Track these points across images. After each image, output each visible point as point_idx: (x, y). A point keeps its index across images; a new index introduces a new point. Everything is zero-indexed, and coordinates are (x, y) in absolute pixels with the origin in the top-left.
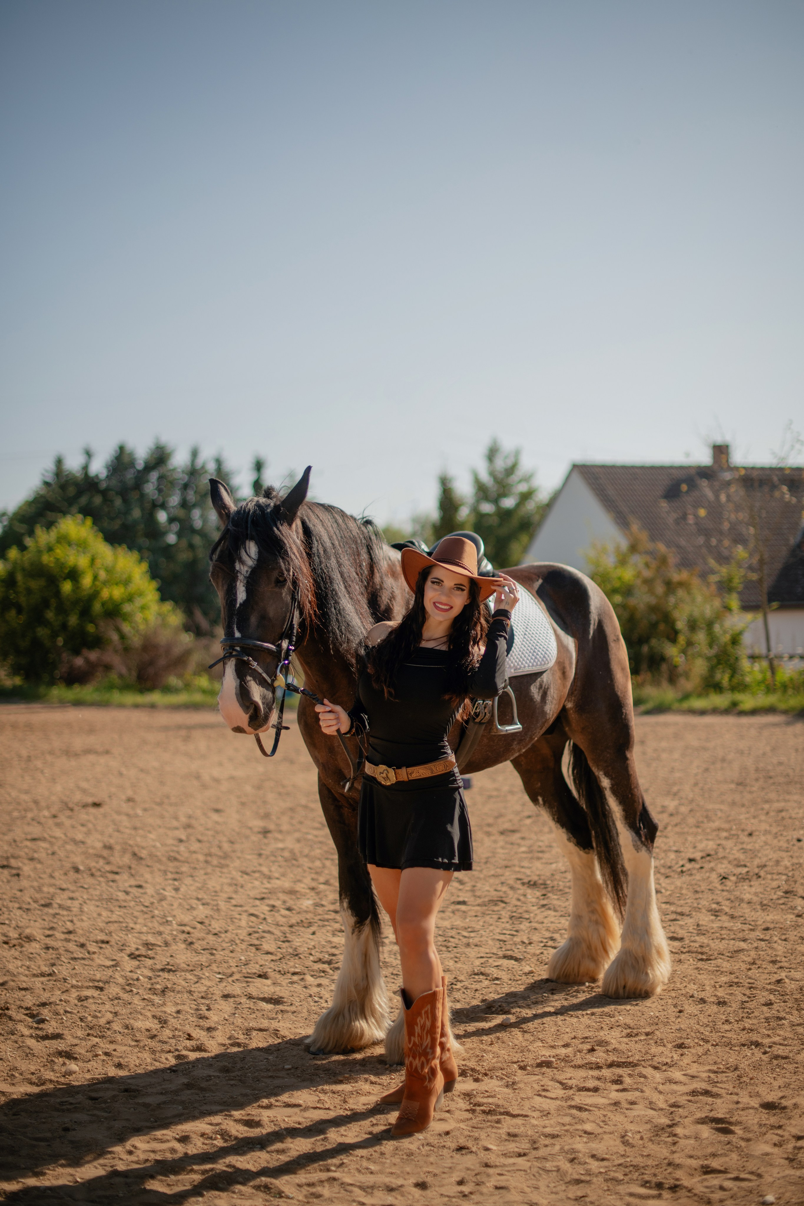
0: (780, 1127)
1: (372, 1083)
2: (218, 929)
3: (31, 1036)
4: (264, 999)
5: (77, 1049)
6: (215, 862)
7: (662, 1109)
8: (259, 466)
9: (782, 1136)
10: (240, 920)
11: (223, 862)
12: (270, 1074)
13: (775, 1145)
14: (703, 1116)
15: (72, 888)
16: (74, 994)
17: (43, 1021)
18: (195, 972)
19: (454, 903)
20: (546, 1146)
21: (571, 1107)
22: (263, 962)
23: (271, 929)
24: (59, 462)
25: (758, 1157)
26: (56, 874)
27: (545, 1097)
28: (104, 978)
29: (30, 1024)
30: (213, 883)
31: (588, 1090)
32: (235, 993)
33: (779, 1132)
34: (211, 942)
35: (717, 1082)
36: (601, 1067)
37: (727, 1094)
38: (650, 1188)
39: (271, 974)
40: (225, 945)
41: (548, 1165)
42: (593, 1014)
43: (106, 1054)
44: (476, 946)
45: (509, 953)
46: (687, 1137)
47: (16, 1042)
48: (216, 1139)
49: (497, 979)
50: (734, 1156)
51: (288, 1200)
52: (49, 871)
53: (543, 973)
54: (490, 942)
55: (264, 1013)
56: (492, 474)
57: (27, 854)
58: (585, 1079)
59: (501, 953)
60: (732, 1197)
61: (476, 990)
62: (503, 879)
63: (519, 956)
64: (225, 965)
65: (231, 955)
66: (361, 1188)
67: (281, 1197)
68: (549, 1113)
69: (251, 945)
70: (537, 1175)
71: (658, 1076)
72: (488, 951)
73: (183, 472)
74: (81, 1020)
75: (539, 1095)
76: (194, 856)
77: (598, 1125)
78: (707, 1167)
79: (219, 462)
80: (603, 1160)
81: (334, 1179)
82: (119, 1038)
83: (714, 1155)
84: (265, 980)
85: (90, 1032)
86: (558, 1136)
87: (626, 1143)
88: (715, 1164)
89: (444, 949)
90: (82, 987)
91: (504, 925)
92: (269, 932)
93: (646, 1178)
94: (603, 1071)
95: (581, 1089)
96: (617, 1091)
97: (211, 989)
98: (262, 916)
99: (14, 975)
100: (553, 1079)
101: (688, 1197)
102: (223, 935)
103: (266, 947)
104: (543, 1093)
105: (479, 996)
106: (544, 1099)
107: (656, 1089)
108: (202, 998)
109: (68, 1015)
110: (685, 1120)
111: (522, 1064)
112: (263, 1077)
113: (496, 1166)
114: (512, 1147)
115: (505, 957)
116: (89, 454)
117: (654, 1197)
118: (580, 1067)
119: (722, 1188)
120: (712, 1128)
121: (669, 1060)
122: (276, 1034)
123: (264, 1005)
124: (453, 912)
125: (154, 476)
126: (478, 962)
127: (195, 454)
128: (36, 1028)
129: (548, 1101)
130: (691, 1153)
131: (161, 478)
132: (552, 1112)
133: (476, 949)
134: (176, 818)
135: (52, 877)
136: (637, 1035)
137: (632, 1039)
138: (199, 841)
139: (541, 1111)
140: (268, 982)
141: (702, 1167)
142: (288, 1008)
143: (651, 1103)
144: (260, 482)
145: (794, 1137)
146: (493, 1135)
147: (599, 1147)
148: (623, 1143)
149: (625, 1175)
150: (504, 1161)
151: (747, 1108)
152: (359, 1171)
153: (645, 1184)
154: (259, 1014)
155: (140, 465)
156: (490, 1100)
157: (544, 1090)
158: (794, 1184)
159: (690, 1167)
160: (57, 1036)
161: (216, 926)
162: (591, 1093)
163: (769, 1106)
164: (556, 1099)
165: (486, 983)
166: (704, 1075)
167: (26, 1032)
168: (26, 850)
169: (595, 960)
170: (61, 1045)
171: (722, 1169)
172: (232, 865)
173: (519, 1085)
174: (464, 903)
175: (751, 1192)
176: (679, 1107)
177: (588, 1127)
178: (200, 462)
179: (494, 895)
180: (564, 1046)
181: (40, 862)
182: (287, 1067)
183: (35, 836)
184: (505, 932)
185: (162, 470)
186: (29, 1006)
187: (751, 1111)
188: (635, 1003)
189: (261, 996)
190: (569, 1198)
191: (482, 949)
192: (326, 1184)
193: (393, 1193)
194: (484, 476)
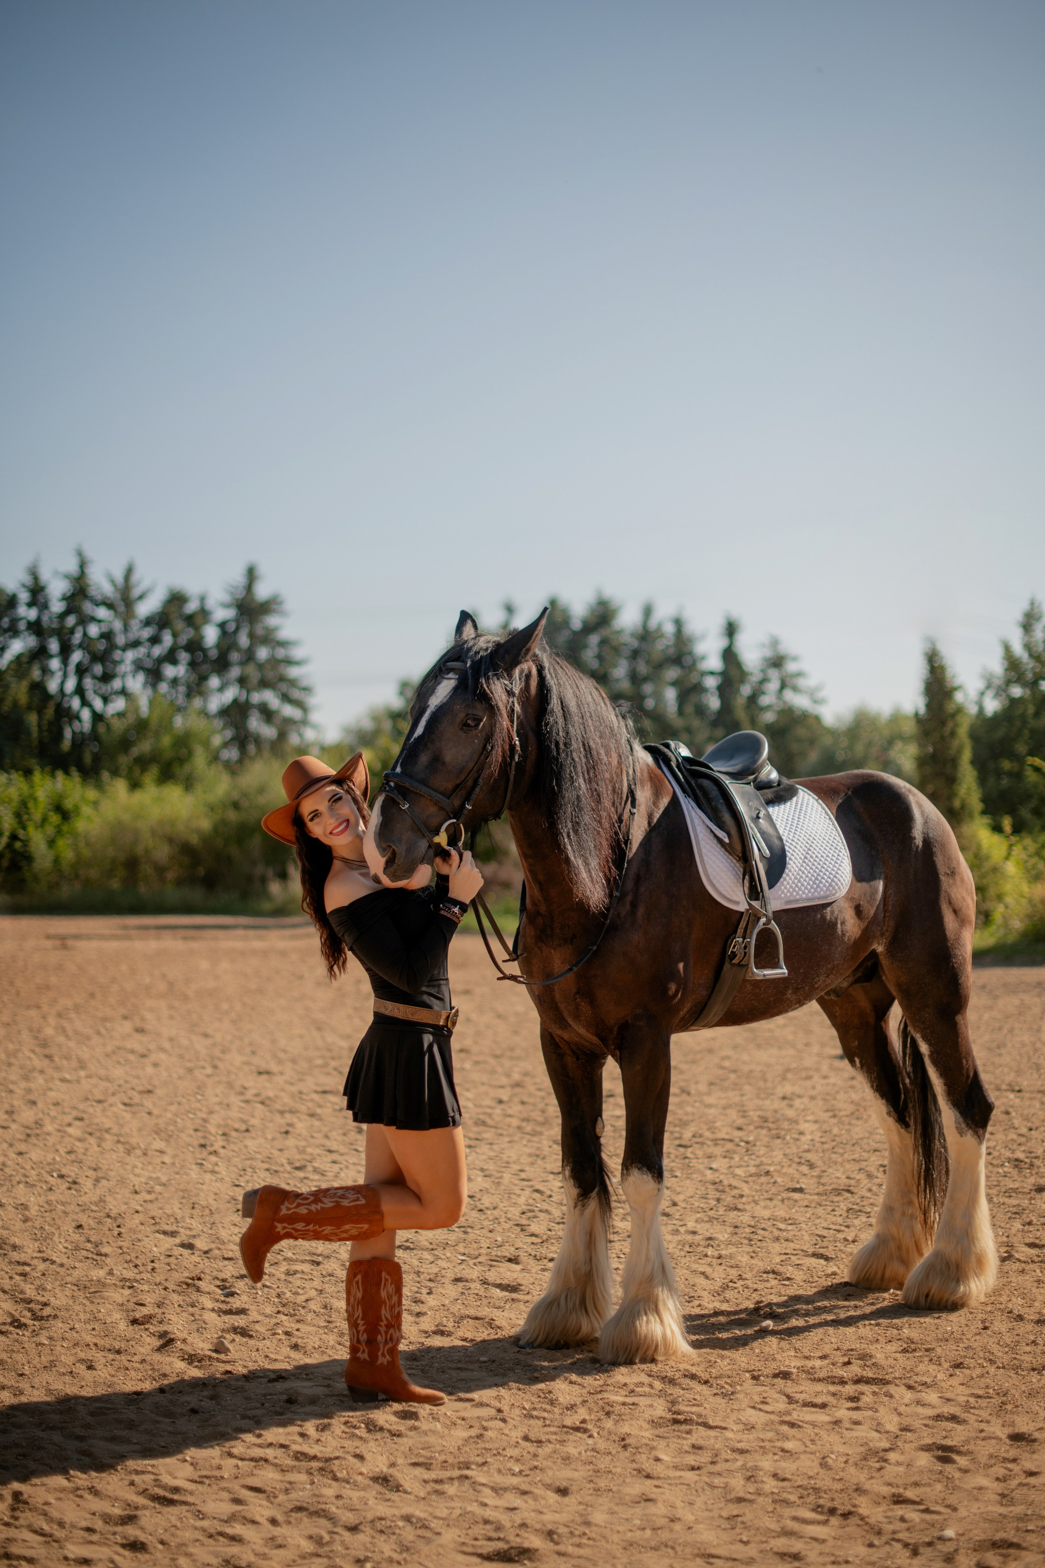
0: (1014, 1460)
1: (571, 1382)
2: (487, 1204)
3: (213, 1310)
4: (500, 1286)
5: (257, 1327)
6: (528, 1128)
7: (887, 1432)
8: (731, 630)
9: (1011, 1470)
10: (519, 1195)
11: (538, 1129)
12: (460, 1365)
13: (998, 1479)
14: (930, 1442)
15: (342, 1149)
16: (284, 1266)
17: (232, 1294)
18: (436, 1252)
19: (788, 1190)
20: (727, 1461)
21: (783, 1422)
22: (520, 1245)
23: (549, 1208)
25: (966, 1490)
26: (334, 1134)
27: (760, 1410)
28: (326, 1253)
29: (217, 1297)
30: (511, 1154)
31: (815, 1405)
32: (469, 1277)
33: (1010, 1466)
34: (471, 1220)
35: (974, 1408)
36: (846, 1383)
37: (977, 1421)
38: (821, 1513)
39: (523, 1257)
40: (486, 1223)
41: (717, 1481)
42: (878, 1325)
43: (287, 1333)
44: (787, 1240)
45: (822, 1251)
46: (898, 1464)
47: (193, 1315)
48: (359, 1428)
49: (788, 1279)
50: (939, 1487)
51: (405, 1496)
52: (325, 1129)
53: (844, 1275)
54: (807, 1237)
55: (492, 1301)
56: (1028, 647)
57: (309, 1108)
58: (817, 1394)
59: (811, 1251)
60: (908, 1529)
61: (756, 1290)
62: (863, 1164)
63: (831, 1254)
64: (475, 1245)
65: (490, 1235)
66: (493, 1489)
67: (398, 1491)
68: (753, 1427)
69: (517, 1225)
70: (700, 1490)
71: (909, 1396)
72: (798, 1247)
73: (633, 635)
74: (279, 1296)
75: (754, 1407)
76: (509, 1120)
77: (804, 1443)
78: (900, 1495)
79: (678, 623)
80: (784, 1480)
81: (467, 1477)
82: (310, 1317)
83: (916, 1484)
84: (514, 1266)
85: (281, 1309)
86: (747, 1451)
87: (824, 1465)
88: (910, 1494)
89: (746, 1242)
90: (297, 1260)
91: (834, 1219)
92: (547, 1212)
93: (821, 1502)
94: (847, 1387)
95: (806, 1404)
96: (848, 1409)
97: (443, 1272)
98: (549, 1193)
99: (224, 1243)
100: (781, 1392)
101: (859, 1525)
102: (489, 1212)
103: (534, 1228)
104: (761, 1406)
105: (756, 1297)
106: (758, 1412)
107: (896, 1410)
108: (430, 1280)
109: (266, 1289)
110: (907, 1445)
111: (756, 1374)
112: (450, 1368)
113: (659, 1478)
114: (691, 1460)
115: (814, 1255)
116: (510, 609)
117: (819, 1523)
118: (820, 1380)
119: (902, 1519)
120: (934, 1456)
121: (929, 1380)
122: (490, 1324)
123: (498, 1292)
124: (783, 1200)
125: (594, 640)
126: (778, 1259)
127: (648, 611)
128: (223, 1302)
129: (762, 1414)
130: (892, 1480)
131: (604, 642)
132: (759, 1426)
133: (785, 1244)
134: (508, 1075)
135: (327, 1137)
136: (915, 1350)
137: (907, 1355)
138: (523, 1103)
139: (745, 1424)
140: (518, 1267)
141: (894, 1495)
142: (521, 1297)
143: (879, 1424)
144: (734, 649)
145: (1025, 1472)
146: (673, 1446)
147: (787, 1467)
148: (821, 1464)
149: (801, 1497)
150: (672, 1473)
151: (990, 1438)
152: (499, 1471)
153: (817, 1509)
154: (485, 1302)
155: (576, 625)
156: (694, 1409)
157: (763, 1403)
158: (991, 1521)
159: (878, 1495)
160: (242, 1311)
161: (487, 1201)
162: (817, 1410)
163: (1016, 1438)
164: (773, 1412)
165: (774, 1282)
166: (962, 1399)
167: (209, 1304)
168: (310, 1104)
169: (906, 1263)
170: (240, 1321)
171: (917, 1499)
172: (547, 1133)
173: (738, 1396)
174: (801, 1190)
175: (933, 1525)
176: (910, 1431)
177: (789, 1445)
178: (653, 624)
179: (843, 1181)
180: (821, 1358)
181: (320, 1119)
182: (483, 1359)
183: (327, 1088)
184: (831, 1226)
185: (605, 632)
186: (225, 1277)
187: (993, 1441)
188: (936, 1315)
189: (498, 1282)
190: (721, 1517)
191: (792, 1245)
192: (456, 1483)
193: (525, 1497)
194: (1018, 649)
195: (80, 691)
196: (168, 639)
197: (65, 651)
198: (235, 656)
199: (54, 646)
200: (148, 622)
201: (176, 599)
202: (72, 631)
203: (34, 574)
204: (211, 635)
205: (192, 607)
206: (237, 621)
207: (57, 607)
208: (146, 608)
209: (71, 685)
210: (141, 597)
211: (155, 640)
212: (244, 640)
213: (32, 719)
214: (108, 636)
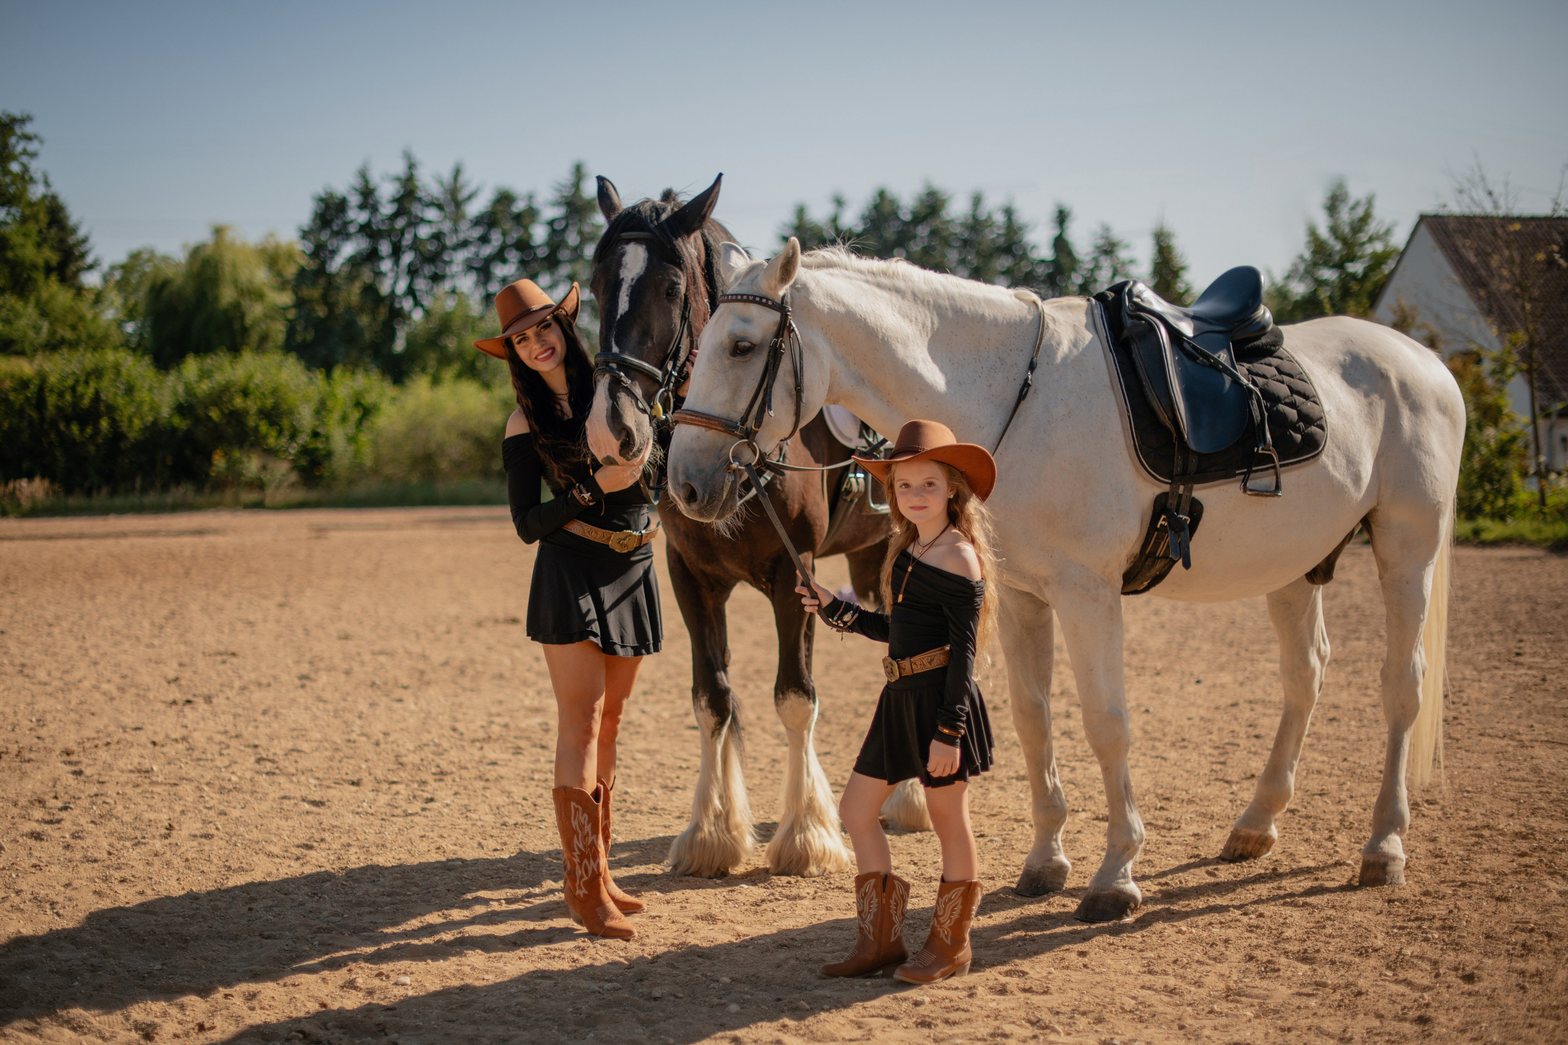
8: (1062, 217)
24: (801, 212)
56: (1334, 230)
73: (962, 225)
79: (1009, 212)
116: (839, 202)
125: (923, 231)
127: (977, 201)
131: (934, 233)
144: (1065, 238)
155: (906, 217)
178: (983, 215)
185: (935, 223)
194: (1324, 232)
195: (411, 291)
196: (496, 239)
197: (397, 252)
198: (564, 254)
199: (385, 248)
200: (478, 222)
201: (504, 199)
202: (402, 232)
203: (363, 175)
204: (539, 234)
205: (519, 206)
206: (566, 217)
207: (387, 209)
208: (476, 208)
209: (402, 286)
210: (470, 198)
211: (484, 240)
212: (572, 239)
213: (364, 320)
214: (437, 236)
